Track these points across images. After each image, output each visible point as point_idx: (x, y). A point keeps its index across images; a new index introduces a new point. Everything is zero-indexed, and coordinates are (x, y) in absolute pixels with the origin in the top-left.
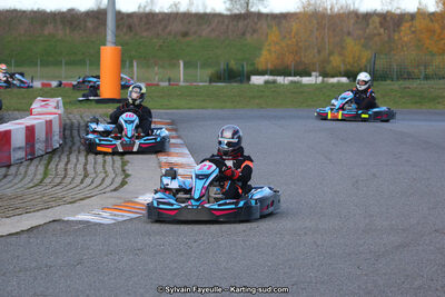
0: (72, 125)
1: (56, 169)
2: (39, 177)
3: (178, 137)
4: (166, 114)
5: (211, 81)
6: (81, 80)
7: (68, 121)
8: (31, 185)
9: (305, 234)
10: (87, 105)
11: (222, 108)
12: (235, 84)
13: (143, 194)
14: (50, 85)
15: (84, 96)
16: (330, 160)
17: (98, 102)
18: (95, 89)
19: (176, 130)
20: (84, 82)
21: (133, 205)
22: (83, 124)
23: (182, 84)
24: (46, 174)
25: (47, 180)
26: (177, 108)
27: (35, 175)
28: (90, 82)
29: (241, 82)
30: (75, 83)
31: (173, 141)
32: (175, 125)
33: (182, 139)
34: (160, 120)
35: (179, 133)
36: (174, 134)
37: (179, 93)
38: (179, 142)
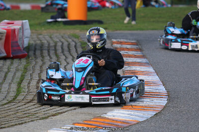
0: (42, 45)
1: (28, 87)
2: (12, 94)
3: (143, 57)
4: (132, 35)
6: (49, 2)
7: (38, 42)
8: (5, 102)
10: (55, 27)
14: (18, 8)
15: (52, 18)
17: (66, 23)
18: (63, 12)
19: (140, 50)
20: (52, 4)
21: (102, 120)
22: (52, 44)
24: (18, 92)
25: (20, 98)
26: (142, 29)
27: (8, 93)
28: (58, 4)
30: (43, 5)
31: (138, 60)
32: (140, 45)
33: (147, 58)
34: (125, 40)
35: (144, 52)
36: (139, 53)
37: (142, 14)
38: (144, 60)
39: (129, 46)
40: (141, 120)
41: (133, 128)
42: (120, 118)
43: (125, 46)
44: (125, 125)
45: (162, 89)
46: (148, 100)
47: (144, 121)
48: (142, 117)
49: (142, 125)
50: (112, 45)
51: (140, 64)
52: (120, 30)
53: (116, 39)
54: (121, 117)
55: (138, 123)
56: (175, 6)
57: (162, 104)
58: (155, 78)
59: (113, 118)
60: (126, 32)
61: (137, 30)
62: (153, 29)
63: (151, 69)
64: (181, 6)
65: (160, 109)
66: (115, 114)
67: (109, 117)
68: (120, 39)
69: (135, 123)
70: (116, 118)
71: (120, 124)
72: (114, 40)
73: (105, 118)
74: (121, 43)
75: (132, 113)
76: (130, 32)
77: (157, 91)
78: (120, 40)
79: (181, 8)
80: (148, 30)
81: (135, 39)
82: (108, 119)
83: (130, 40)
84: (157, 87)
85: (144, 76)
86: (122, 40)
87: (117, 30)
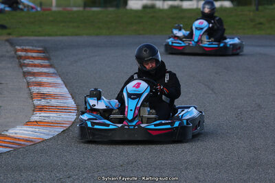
3: (51, 66)
4: (38, 41)
5: (86, 5)
9: (186, 169)
11: (97, 35)
12: (111, 9)
13: (14, 127)
16: (212, 90)
19: (47, 58)
23: (54, 8)
26: (49, 35)
29: (117, 6)
31: (45, 70)
32: (47, 53)
33: (55, 68)
34: (31, 48)
35: (51, 61)
36: (46, 63)
37: (51, 18)
38: (51, 70)
39: (34, 55)
40: (46, 137)
41: (38, 147)
42: (23, 136)
43: (30, 54)
44: (29, 144)
45: (71, 103)
46: (55, 115)
47: (50, 139)
48: (48, 135)
49: (48, 143)
50: (16, 52)
51: (47, 74)
52: (26, 35)
53: (20, 46)
54: (24, 134)
55: (44, 141)
56: (88, 9)
57: (70, 120)
58: (64, 90)
59: (15, 136)
60: (32, 38)
61: (45, 35)
62: (62, 35)
63: (59, 81)
64: (95, 9)
65: (68, 126)
66: (17, 131)
67: (11, 135)
68: (25, 46)
69: (40, 140)
70: (18, 136)
71: (22, 143)
72: (19, 48)
73: (6, 136)
74: (26, 51)
75: (37, 130)
76: (36, 38)
77: (65, 105)
78: (24, 48)
79: (94, 11)
80: (57, 35)
81: (41, 47)
82: (9, 137)
83: (36, 47)
84: (65, 101)
85: (51, 88)
86: (27, 48)
87: (22, 36)
